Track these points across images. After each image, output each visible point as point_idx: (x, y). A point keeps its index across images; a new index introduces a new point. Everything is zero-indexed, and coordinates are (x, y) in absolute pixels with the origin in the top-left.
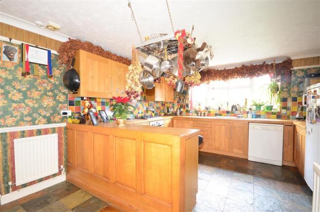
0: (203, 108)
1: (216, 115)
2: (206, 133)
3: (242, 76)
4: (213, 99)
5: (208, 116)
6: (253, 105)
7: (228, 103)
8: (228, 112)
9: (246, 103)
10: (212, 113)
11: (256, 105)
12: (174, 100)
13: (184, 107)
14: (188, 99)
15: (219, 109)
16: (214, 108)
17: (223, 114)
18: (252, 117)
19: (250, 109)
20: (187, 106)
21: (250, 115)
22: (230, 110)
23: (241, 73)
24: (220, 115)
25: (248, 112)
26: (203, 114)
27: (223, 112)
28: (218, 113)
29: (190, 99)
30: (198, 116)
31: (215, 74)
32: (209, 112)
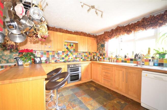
0: (114, 56)
1: (122, 61)
2: (109, 75)
3: (143, 28)
4: (121, 49)
5: (116, 62)
6: (157, 54)
7: (133, 52)
8: (131, 60)
9: (149, 52)
10: (119, 60)
11: (159, 54)
12: (97, 51)
13: (102, 56)
14: (105, 50)
15: (125, 57)
16: (122, 56)
17: (127, 61)
18: (154, 65)
19: (153, 57)
20: (104, 55)
21: (151, 63)
22: (133, 58)
23: (143, 25)
24: (126, 62)
25: (150, 60)
26: (113, 61)
27: (128, 60)
28: (124, 60)
29: (106, 50)
30: (110, 62)
31: (121, 30)
32: (118, 59)
